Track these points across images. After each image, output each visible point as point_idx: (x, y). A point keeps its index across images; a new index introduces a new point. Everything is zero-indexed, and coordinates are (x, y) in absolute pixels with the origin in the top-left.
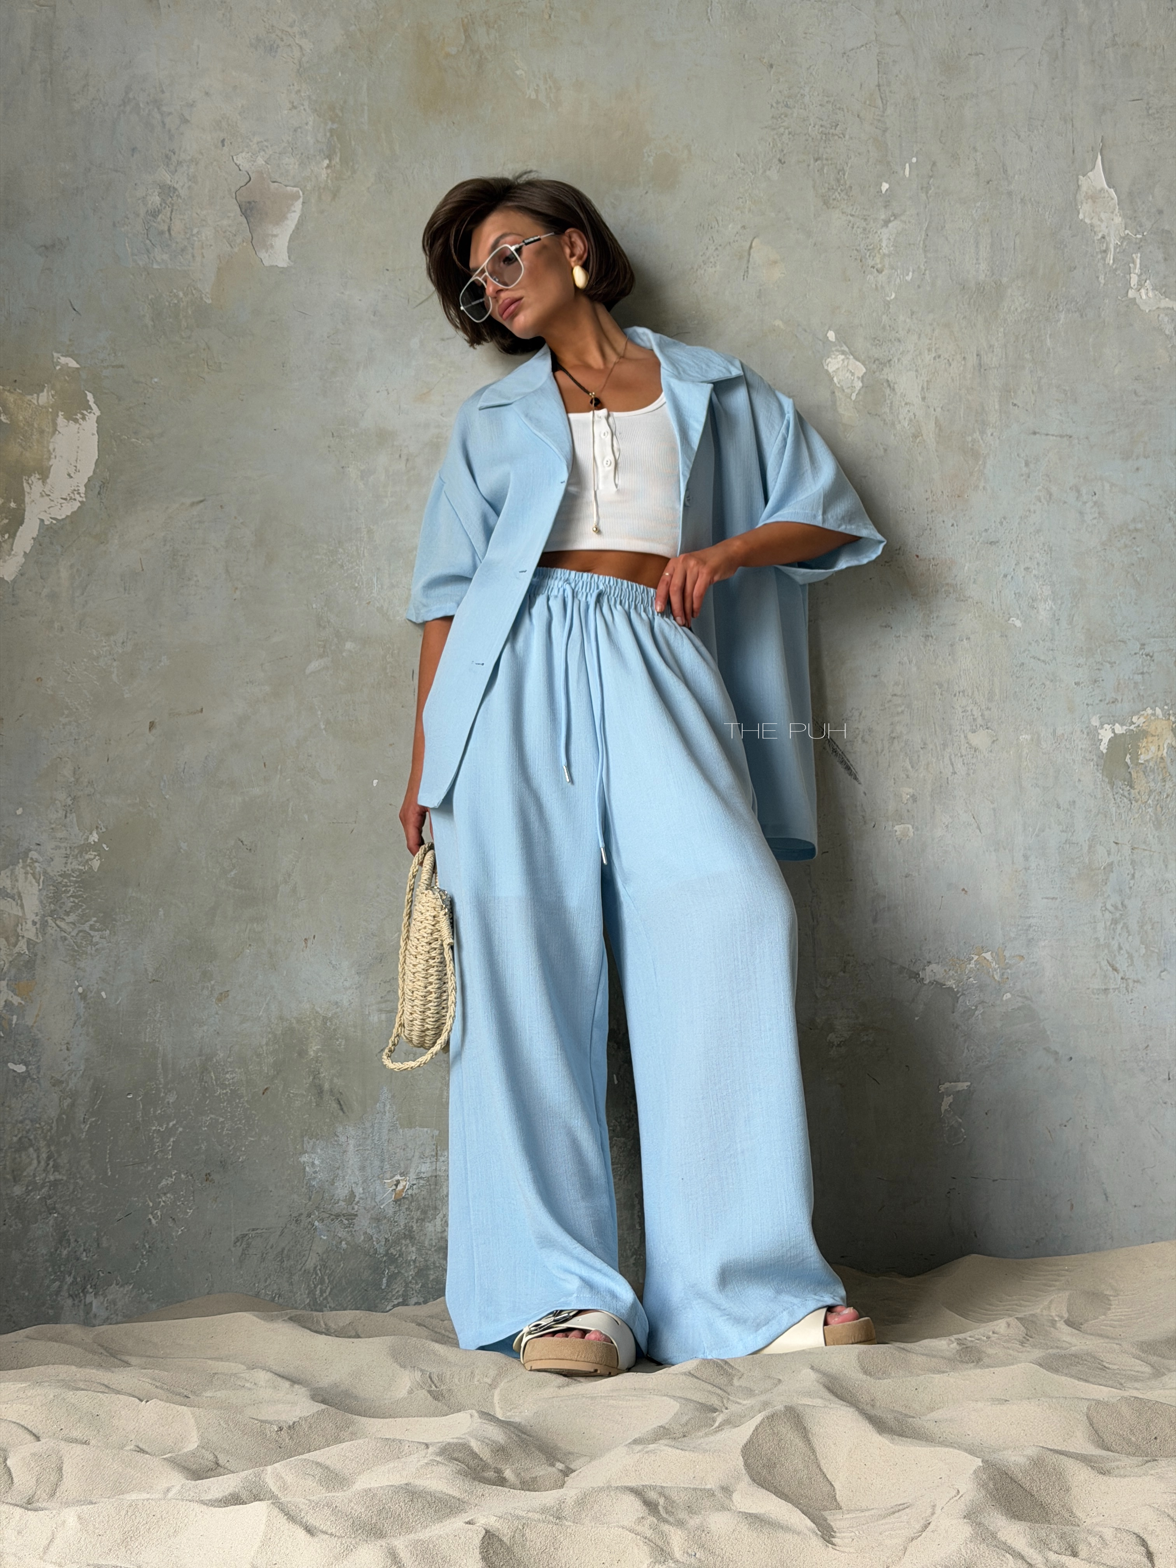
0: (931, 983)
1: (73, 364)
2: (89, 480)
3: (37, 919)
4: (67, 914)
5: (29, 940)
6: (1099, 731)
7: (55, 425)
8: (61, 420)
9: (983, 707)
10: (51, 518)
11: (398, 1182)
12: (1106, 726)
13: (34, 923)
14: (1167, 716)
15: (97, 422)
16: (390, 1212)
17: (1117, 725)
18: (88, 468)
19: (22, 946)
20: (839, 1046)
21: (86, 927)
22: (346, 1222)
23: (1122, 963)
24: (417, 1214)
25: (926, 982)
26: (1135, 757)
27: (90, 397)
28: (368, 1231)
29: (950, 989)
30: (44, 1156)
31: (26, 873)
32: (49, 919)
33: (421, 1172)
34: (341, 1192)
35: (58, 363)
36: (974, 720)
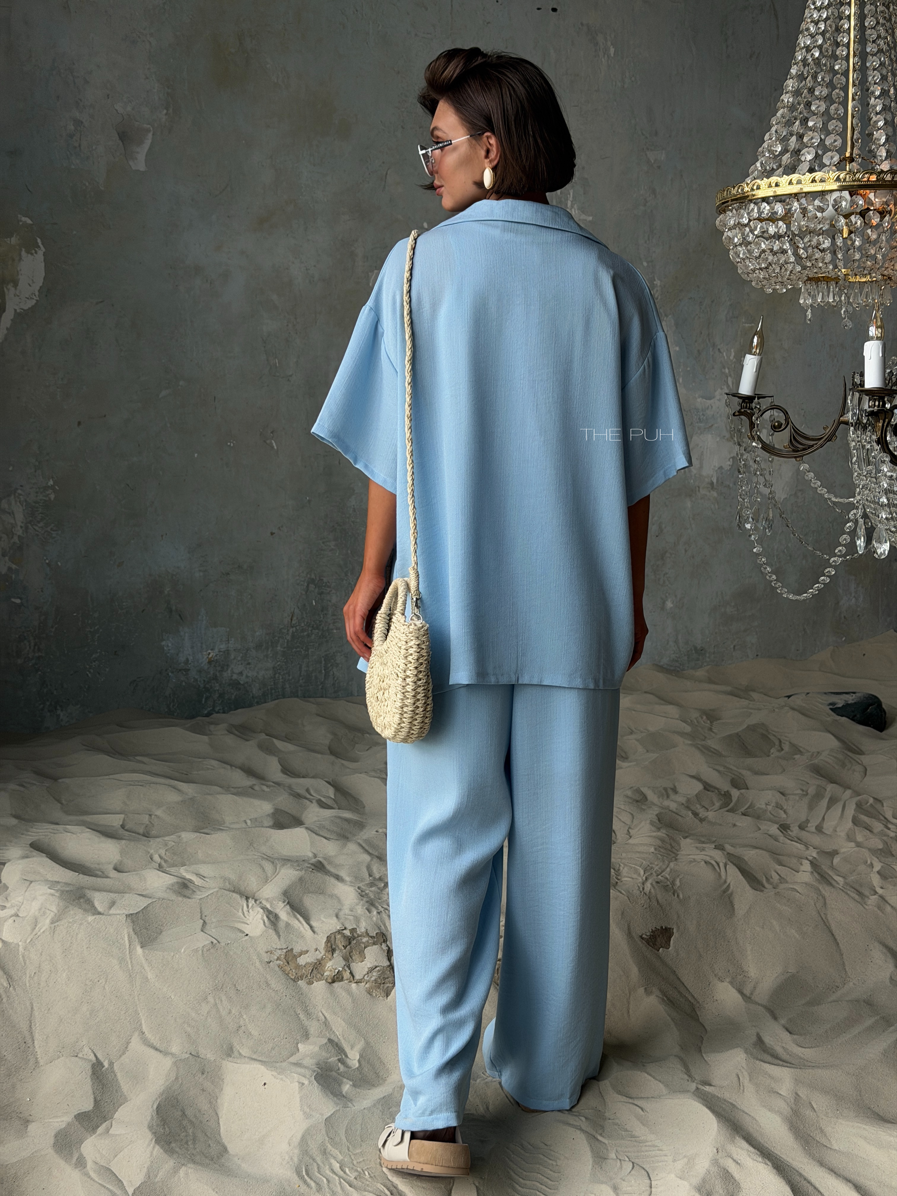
1: (29, 221)
2: (41, 287)
3: (23, 525)
4: (39, 522)
5: (19, 536)
7: (20, 255)
8: (23, 253)
10: (21, 309)
11: (209, 653)
13: (21, 527)
15: (44, 255)
16: (206, 667)
18: (39, 282)
19: (16, 539)
21: (49, 529)
22: (184, 673)
24: (219, 668)
27: (39, 240)
28: (196, 677)
30: (33, 644)
31: (16, 501)
32: (30, 526)
33: (220, 649)
34: (182, 659)
35: (21, 221)
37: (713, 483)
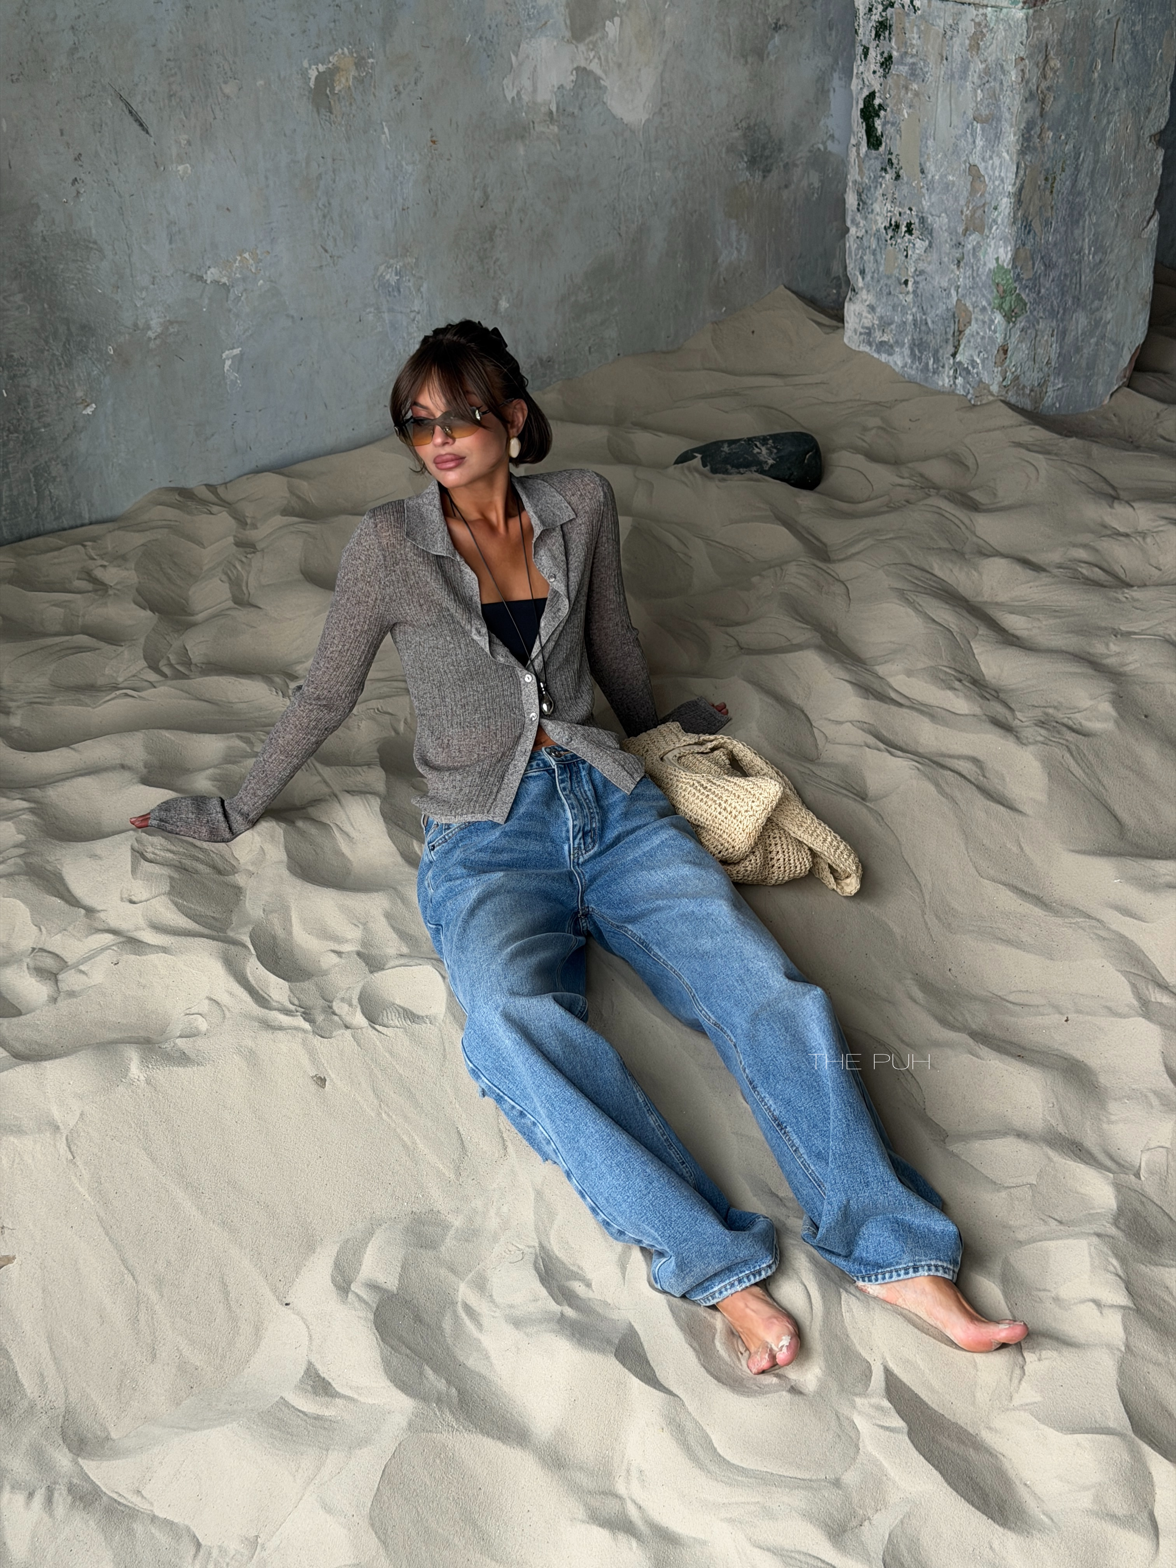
0: (211, 282)
6: (309, 71)
9: (231, 62)
12: (314, 67)
14: (351, 53)
17: (320, 65)
20: (155, 339)
23: (330, 245)
25: (208, 282)
26: (332, 89)
29: (225, 284)
36: (226, 73)
37: (551, 112)
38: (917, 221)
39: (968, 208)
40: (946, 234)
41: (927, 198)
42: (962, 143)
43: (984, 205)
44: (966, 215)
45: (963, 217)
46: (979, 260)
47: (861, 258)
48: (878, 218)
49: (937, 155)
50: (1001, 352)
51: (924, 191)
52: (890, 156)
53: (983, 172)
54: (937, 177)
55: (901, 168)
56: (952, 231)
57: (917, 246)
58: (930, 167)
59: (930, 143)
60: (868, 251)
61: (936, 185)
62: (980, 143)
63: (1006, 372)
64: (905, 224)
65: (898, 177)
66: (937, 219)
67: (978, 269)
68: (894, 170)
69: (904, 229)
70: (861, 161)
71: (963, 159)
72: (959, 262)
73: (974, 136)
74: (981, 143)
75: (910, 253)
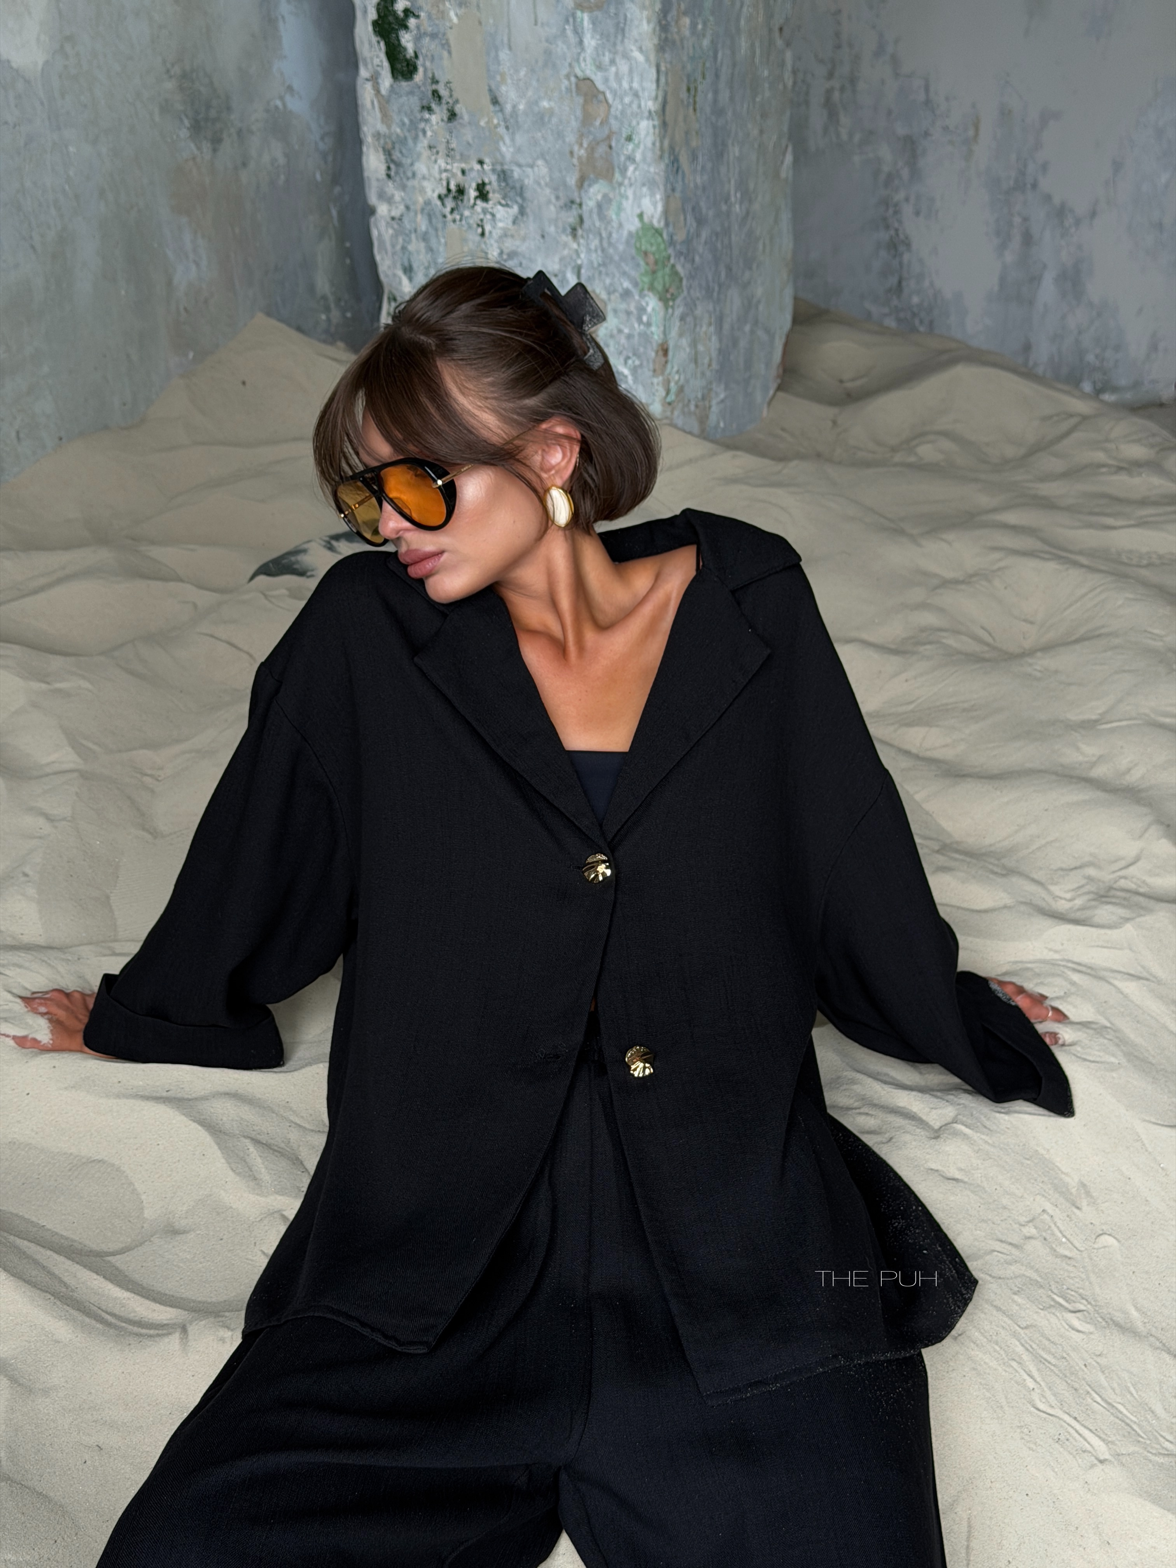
38: (494, 178)
39: (581, 145)
40: (548, 191)
41: (507, 139)
42: (560, 47)
43: (609, 138)
44: (580, 158)
45: (575, 161)
46: (609, 222)
47: (404, 248)
48: (426, 184)
49: (517, 71)
50: (661, 353)
51: (502, 130)
52: (434, 87)
53: (601, 86)
54: (521, 107)
55: (457, 101)
56: (557, 186)
57: (498, 216)
58: (509, 93)
59: (504, 55)
60: (413, 236)
61: (520, 119)
62: (590, 42)
63: (669, 382)
64: (474, 185)
65: (452, 115)
66: (529, 170)
67: (610, 235)
68: (445, 107)
69: (472, 193)
70: (384, 103)
71: (564, 71)
72: (574, 230)
73: (578, 33)
74: (593, 43)
75: (488, 228)
